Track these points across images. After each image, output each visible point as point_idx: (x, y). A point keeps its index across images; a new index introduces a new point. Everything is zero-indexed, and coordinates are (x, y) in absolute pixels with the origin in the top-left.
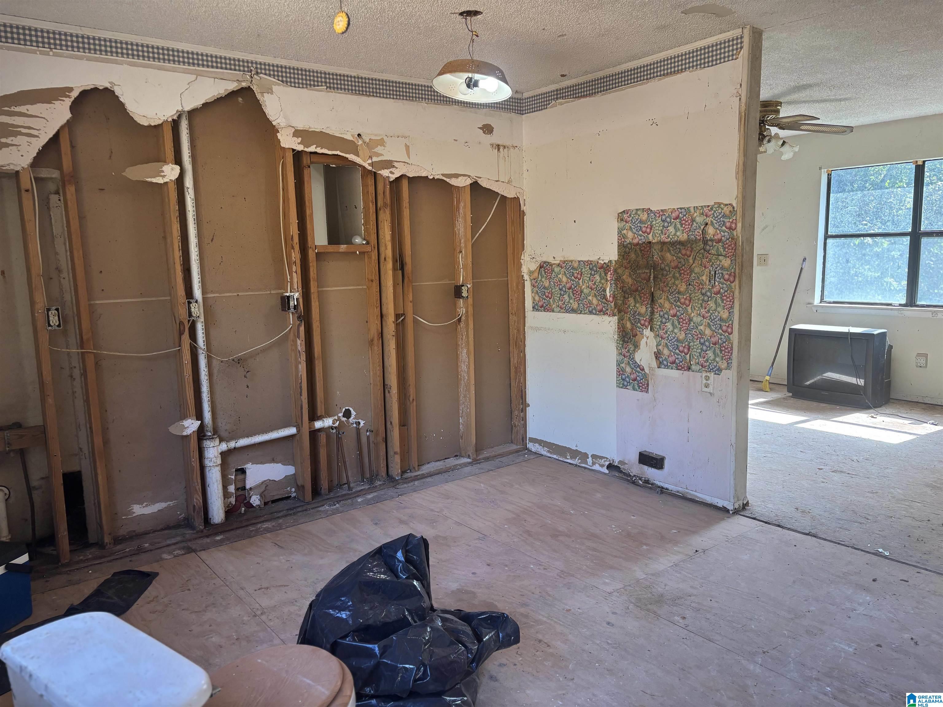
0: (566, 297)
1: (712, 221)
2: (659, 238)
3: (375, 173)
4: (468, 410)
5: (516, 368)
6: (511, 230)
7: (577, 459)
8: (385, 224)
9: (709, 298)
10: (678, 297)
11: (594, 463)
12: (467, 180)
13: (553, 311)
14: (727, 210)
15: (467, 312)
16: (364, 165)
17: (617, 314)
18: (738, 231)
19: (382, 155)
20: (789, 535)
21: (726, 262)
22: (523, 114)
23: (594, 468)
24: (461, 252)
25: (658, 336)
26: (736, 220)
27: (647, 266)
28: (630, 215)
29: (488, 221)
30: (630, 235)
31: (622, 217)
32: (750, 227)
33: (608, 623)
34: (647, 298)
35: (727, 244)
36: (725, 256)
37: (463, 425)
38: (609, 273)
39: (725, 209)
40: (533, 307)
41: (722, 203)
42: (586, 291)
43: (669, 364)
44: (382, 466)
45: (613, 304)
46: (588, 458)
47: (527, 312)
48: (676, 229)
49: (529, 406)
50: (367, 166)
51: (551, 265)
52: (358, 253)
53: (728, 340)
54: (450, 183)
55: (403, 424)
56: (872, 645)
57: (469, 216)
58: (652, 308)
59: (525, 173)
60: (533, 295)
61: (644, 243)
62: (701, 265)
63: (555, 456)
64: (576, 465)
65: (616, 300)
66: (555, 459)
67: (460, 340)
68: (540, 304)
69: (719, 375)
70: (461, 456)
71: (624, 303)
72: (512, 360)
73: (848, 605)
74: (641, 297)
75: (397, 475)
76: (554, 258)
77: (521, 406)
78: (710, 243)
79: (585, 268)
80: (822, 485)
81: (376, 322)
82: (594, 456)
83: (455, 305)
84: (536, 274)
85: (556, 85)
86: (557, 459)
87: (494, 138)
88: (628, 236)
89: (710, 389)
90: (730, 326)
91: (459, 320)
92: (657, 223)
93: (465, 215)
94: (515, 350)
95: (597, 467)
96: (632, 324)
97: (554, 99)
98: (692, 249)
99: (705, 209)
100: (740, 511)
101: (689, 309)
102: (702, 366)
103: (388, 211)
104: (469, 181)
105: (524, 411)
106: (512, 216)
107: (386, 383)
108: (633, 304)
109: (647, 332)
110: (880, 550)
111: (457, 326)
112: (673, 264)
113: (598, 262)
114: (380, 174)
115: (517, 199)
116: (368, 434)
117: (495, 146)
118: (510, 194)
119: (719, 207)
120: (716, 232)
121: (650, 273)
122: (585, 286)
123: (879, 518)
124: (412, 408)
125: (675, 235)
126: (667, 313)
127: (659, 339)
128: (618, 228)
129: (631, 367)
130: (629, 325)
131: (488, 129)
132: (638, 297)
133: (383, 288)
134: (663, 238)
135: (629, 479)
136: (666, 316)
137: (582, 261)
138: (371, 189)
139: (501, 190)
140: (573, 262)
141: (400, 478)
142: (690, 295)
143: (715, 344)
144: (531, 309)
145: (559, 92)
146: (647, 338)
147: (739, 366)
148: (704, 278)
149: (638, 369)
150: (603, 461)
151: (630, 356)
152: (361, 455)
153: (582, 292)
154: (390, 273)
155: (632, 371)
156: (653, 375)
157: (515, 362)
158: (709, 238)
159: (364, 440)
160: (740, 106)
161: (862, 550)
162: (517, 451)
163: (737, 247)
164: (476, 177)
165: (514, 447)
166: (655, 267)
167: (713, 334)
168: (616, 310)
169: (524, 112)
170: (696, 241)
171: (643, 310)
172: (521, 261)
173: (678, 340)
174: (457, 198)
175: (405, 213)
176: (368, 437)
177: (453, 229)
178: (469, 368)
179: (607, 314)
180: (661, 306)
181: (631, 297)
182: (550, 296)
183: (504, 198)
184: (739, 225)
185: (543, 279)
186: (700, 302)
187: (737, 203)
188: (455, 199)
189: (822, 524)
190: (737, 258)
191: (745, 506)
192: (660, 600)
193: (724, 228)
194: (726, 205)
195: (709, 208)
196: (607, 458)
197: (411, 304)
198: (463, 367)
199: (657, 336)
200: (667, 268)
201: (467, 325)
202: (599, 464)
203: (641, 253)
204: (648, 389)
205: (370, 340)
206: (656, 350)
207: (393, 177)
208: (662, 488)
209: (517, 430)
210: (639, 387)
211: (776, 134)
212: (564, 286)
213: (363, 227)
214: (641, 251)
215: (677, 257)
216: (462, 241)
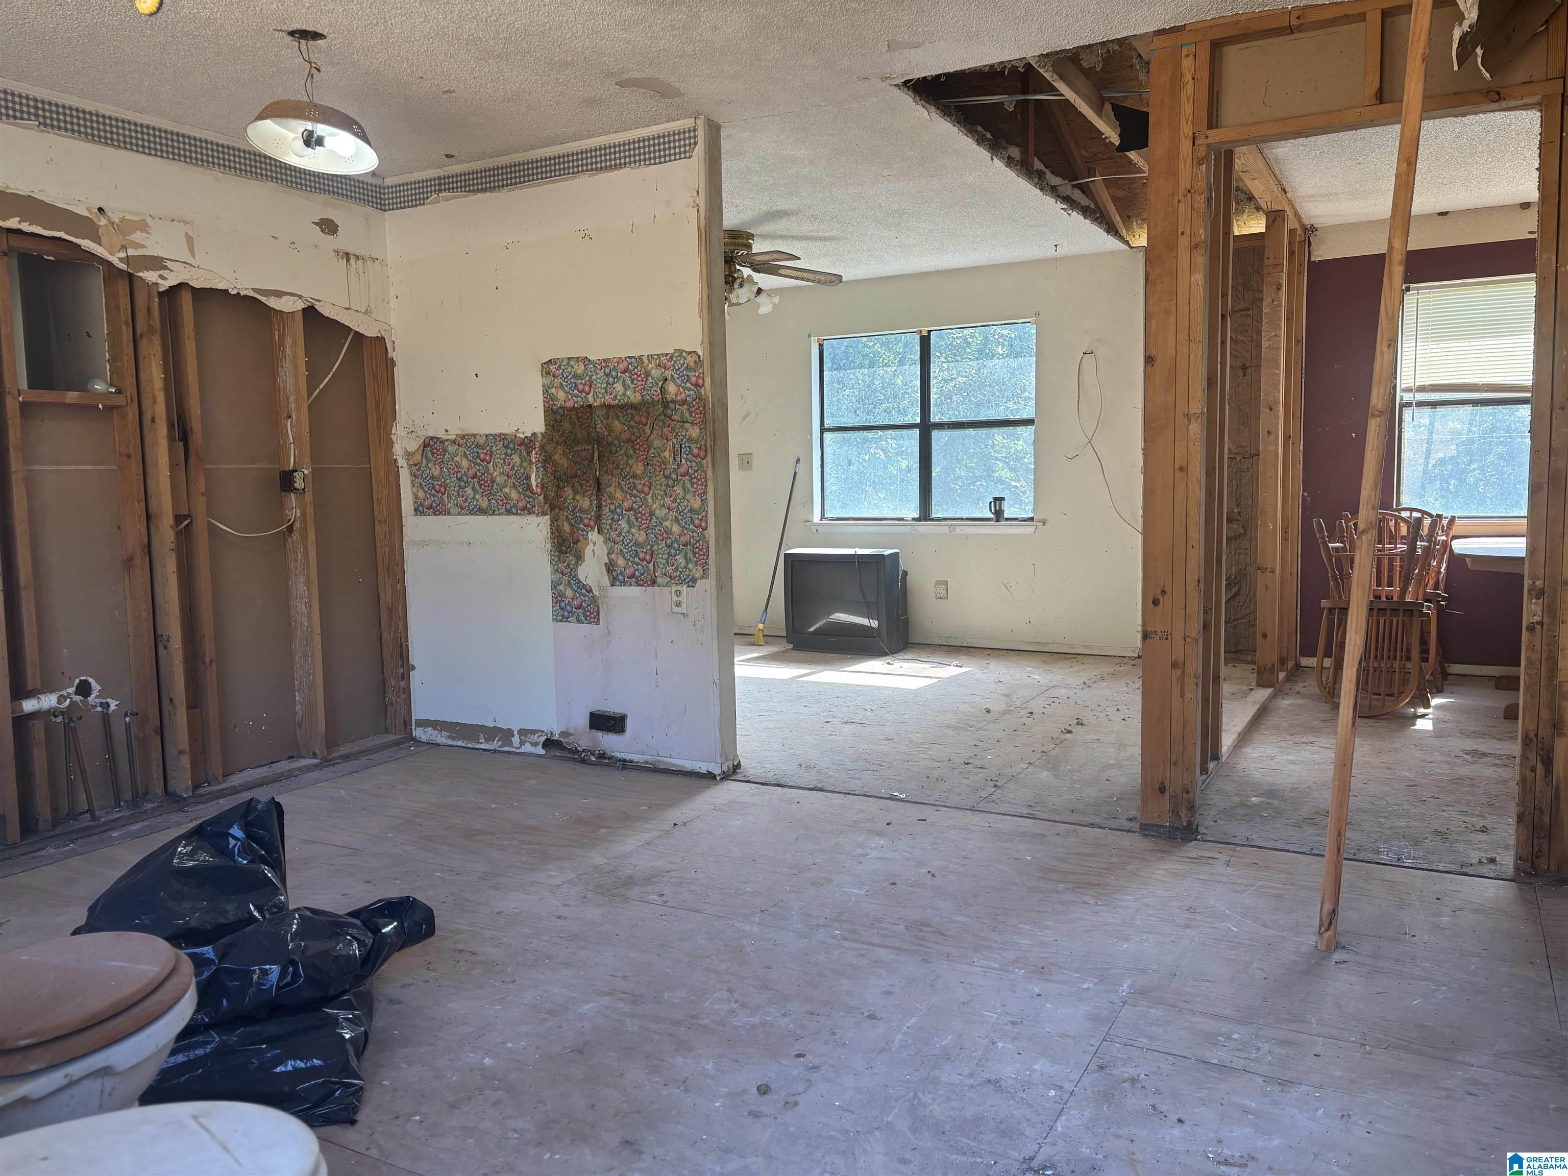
0: (469, 490)
1: (672, 376)
2: (602, 400)
3: (131, 276)
4: (311, 678)
5: (390, 610)
6: (372, 390)
7: (496, 741)
8: (153, 361)
9: (674, 481)
10: (634, 483)
11: (522, 743)
12: (297, 303)
13: (449, 514)
14: (691, 360)
15: (304, 515)
16: (110, 260)
17: (549, 512)
18: (707, 389)
19: (144, 246)
20: (791, 793)
21: (694, 432)
22: (385, 210)
23: (524, 749)
24: (290, 417)
25: (609, 539)
26: (703, 373)
27: (588, 440)
28: (560, 367)
29: (334, 370)
30: (561, 395)
31: (548, 368)
32: (721, 384)
33: (559, 917)
34: (591, 486)
35: (693, 406)
36: (692, 423)
37: (302, 704)
38: (534, 452)
39: (689, 358)
40: (415, 510)
41: (685, 351)
42: (500, 480)
43: (626, 579)
44: (155, 776)
45: (541, 498)
46: (513, 736)
47: (406, 517)
48: (626, 387)
49: (414, 668)
50: (114, 260)
51: (443, 442)
52: (100, 406)
53: (703, 538)
54: (268, 304)
55: (195, 703)
56: (886, 884)
57: (302, 361)
58: (599, 500)
59: (393, 300)
60: (414, 489)
61: (582, 407)
62: (662, 436)
63: (460, 743)
64: (495, 751)
65: (546, 491)
66: (460, 747)
67: (292, 562)
68: (427, 503)
69: (692, 587)
70: (301, 757)
71: (558, 495)
72: (382, 596)
73: (860, 851)
74: (581, 485)
75: (186, 790)
76: (447, 431)
77: (401, 671)
78: (671, 405)
79: (496, 446)
80: (830, 738)
81: (139, 527)
82: (523, 732)
83: (281, 505)
84: (418, 457)
85: (438, 170)
86: (464, 747)
87: (342, 241)
88: (559, 397)
89: (683, 609)
90: (704, 518)
91: (290, 529)
92: (599, 378)
93: (295, 356)
94: (387, 580)
95: (527, 748)
96: (571, 525)
97: (435, 191)
98: (648, 413)
99: (662, 359)
100: (730, 775)
101: (649, 497)
102: (670, 577)
103: (157, 341)
104: (300, 305)
105: (406, 677)
106: (374, 366)
107: (159, 632)
108: (571, 497)
109: (593, 536)
110: (895, 794)
111: (285, 539)
112: (624, 437)
113: (516, 436)
114: (141, 277)
115: (380, 340)
116: (127, 719)
117: (342, 254)
118: (370, 331)
119: (680, 356)
120: (679, 390)
121: (593, 450)
122: (498, 473)
123: (895, 764)
124: (210, 678)
125: (624, 394)
126: (619, 506)
127: (610, 544)
128: (543, 386)
129: (572, 588)
130: (566, 527)
131: (328, 227)
132: (577, 486)
133: (151, 470)
134: (608, 399)
135: (576, 757)
136: (619, 510)
137: (491, 435)
138: (125, 302)
139: (354, 323)
140: (478, 437)
141: (190, 794)
142: (650, 479)
143: (686, 545)
144: (413, 512)
145: (443, 181)
146: (594, 544)
147: (718, 573)
148: (666, 454)
149: (584, 591)
150: (536, 736)
151: (570, 572)
152: (113, 759)
153: (493, 481)
154: (163, 443)
155: (575, 595)
156: (604, 596)
157: (389, 599)
158: (670, 399)
159: (119, 733)
160: (699, 219)
161: (875, 797)
162: (397, 744)
163: (707, 410)
164: (312, 298)
165: (391, 738)
166: (599, 440)
167: (683, 531)
168: (547, 506)
169: (387, 207)
170: (653, 403)
171: (585, 503)
172: (392, 436)
173: (636, 544)
174: (279, 330)
175: (188, 347)
176: (128, 726)
177: (275, 380)
178: (309, 606)
179: (534, 512)
180: (612, 497)
181: (567, 486)
182: (442, 490)
183: (359, 336)
184: (708, 380)
185: (430, 465)
186: (664, 488)
187: (703, 351)
188: (277, 333)
189: (831, 777)
190: (707, 425)
191: (737, 767)
192: (629, 881)
193: (688, 385)
194: (690, 353)
195: (668, 357)
196: (543, 732)
197: (203, 499)
198: (300, 607)
199: (607, 540)
200: (616, 442)
201: (305, 537)
202: (531, 743)
203: (579, 421)
204: (598, 619)
205: (125, 558)
206: (608, 561)
207: (164, 285)
208: (624, 761)
209: (395, 711)
210: (586, 617)
211: (749, 276)
212: (465, 474)
213: (108, 365)
214: (578, 418)
215: (629, 427)
216: (292, 399)
